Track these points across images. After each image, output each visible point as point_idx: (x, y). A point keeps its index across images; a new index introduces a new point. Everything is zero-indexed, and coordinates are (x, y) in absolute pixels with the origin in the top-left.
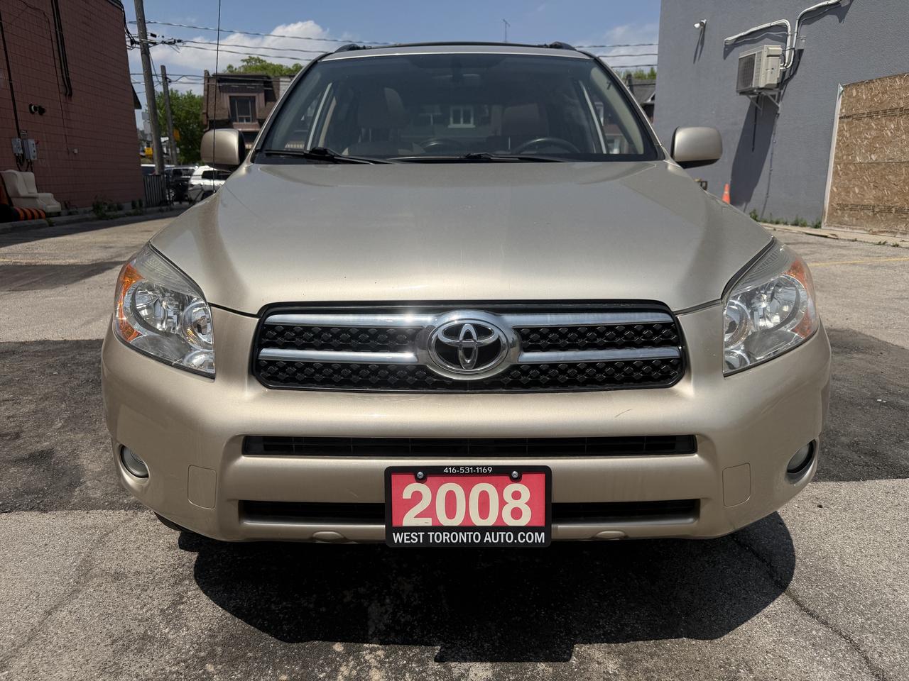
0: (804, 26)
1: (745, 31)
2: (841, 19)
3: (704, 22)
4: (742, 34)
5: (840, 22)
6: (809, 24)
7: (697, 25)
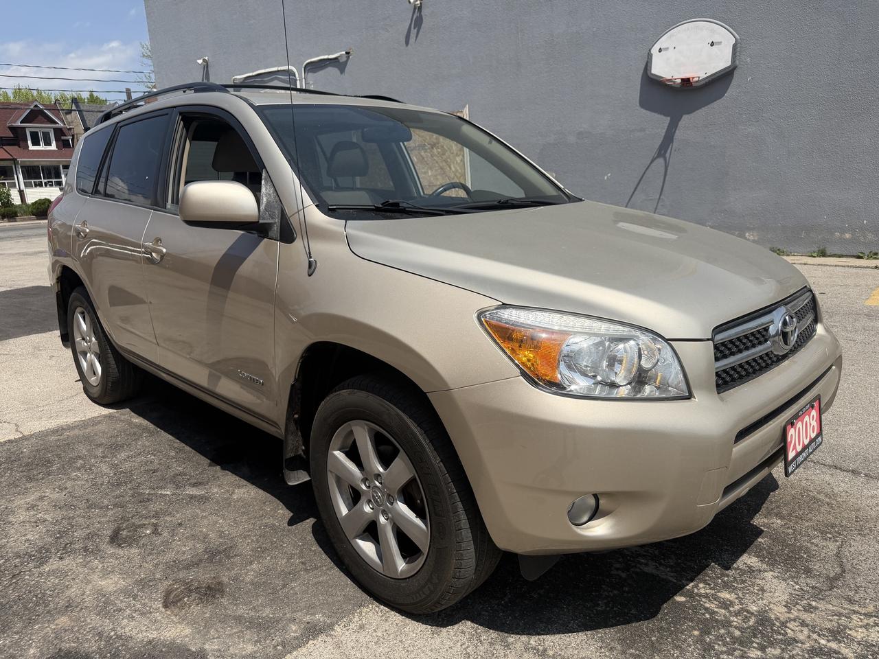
0: (310, 74)
1: (253, 72)
2: (342, 71)
3: (206, 58)
4: (251, 74)
5: (341, 73)
6: (315, 72)
7: (200, 61)
